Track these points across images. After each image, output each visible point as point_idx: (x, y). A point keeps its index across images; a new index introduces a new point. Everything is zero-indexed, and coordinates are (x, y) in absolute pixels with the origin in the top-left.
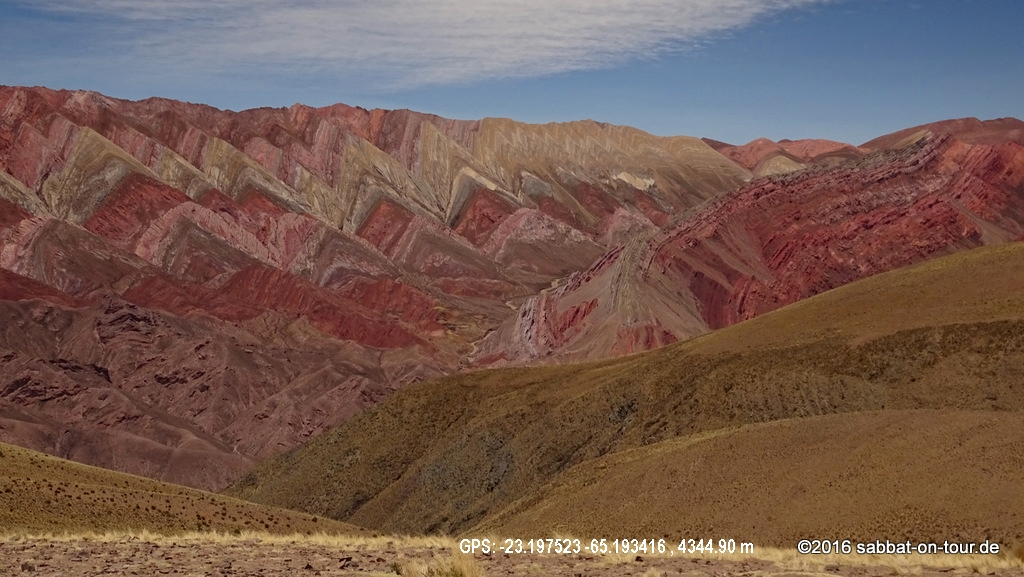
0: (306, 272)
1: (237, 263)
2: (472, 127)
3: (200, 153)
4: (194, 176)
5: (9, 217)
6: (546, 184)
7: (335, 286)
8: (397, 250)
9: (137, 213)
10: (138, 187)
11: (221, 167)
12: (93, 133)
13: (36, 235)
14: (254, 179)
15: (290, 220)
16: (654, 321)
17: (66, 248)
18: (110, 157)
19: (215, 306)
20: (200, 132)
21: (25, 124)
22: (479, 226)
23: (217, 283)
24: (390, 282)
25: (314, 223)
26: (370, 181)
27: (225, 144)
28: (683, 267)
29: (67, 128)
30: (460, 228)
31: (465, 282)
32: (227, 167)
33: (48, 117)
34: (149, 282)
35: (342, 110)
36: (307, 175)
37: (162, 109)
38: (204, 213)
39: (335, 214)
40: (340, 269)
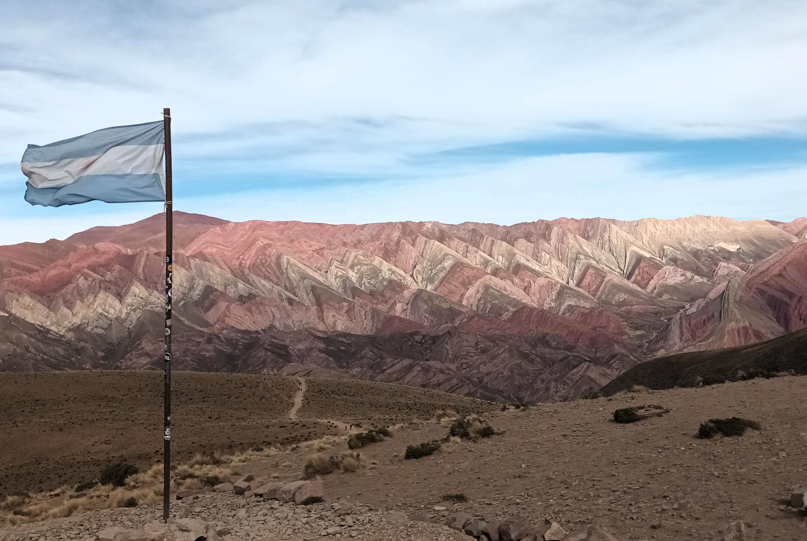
0: (551, 308)
1: (514, 306)
2: (634, 224)
3: (491, 249)
4: (489, 261)
5: (398, 289)
6: (679, 252)
7: (567, 315)
8: (599, 293)
9: (462, 283)
10: (461, 269)
11: (503, 255)
12: (437, 243)
13: (413, 297)
14: (521, 261)
15: (541, 281)
16: (747, 323)
17: (428, 304)
18: (446, 255)
19: (505, 329)
20: (491, 238)
21: (403, 241)
22: (642, 278)
23: (506, 317)
24: (596, 311)
25: (553, 282)
26: (582, 257)
27: (504, 244)
28: (761, 292)
29: (424, 241)
30: (632, 279)
31: (637, 308)
32: (506, 255)
33: (414, 236)
34: (471, 318)
35: (565, 221)
36: (548, 256)
37: (471, 228)
38: (495, 281)
39: (564, 276)
40: (569, 305)
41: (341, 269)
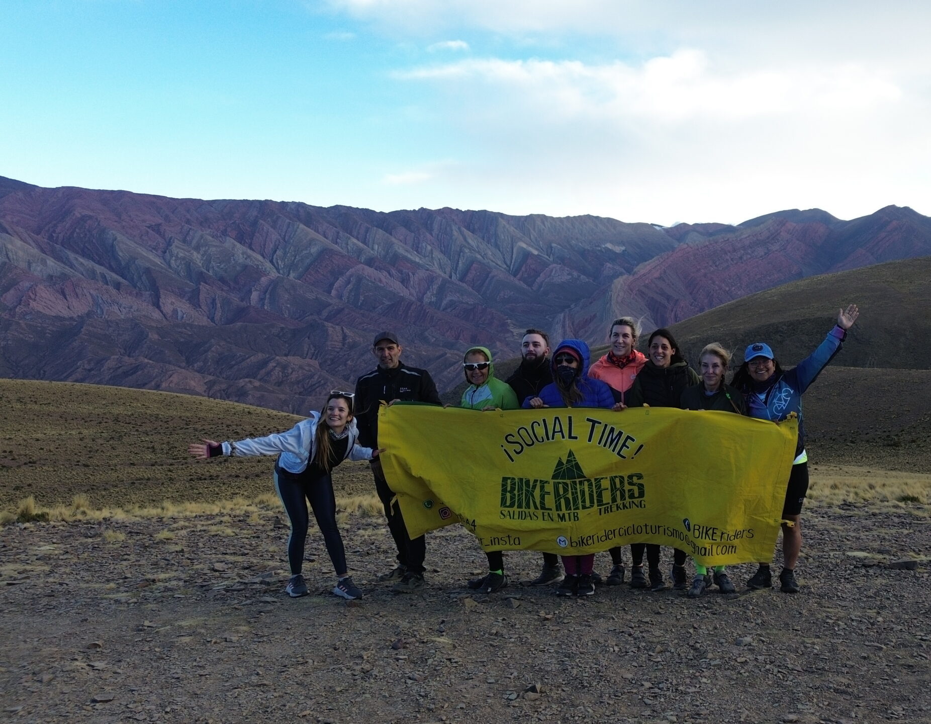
0: (430, 303)
1: (390, 299)
3: (366, 236)
4: (363, 250)
5: (254, 276)
7: (449, 310)
8: (484, 289)
9: (330, 272)
10: (330, 257)
11: (379, 244)
12: (302, 226)
13: (272, 286)
14: (399, 251)
15: (422, 273)
17: (290, 294)
18: (312, 240)
20: (366, 224)
21: (261, 221)
22: (529, 275)
23: (380, 311)
24: (480, 308)
25: (435, 275)
26: (467, 251)
27: (381, 232)
29: (286, 223)
30: (518, 276)
31: (522, 306)
32: (382, 244)
35: (448, 211)
36: (429, 248)
38: (369, 271)
39: (446, 270)
40: (451, 301)
41: (183, 249)
